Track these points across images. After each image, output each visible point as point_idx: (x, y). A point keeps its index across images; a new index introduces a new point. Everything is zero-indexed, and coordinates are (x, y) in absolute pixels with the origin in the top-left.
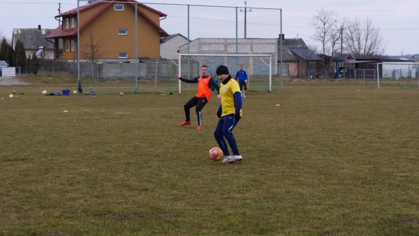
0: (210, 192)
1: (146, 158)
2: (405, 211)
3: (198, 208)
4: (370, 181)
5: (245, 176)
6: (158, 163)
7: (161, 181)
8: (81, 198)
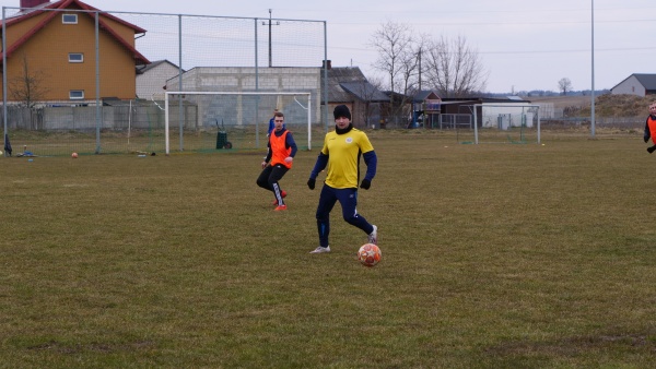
0: (213, 307)
1: (112, 256)
2: (515, 332)
3: (194, 333)
4: (462, 286)
5: (268, 282)
6: (131, 264)
7: (136, 291)
8: (8, 320)
